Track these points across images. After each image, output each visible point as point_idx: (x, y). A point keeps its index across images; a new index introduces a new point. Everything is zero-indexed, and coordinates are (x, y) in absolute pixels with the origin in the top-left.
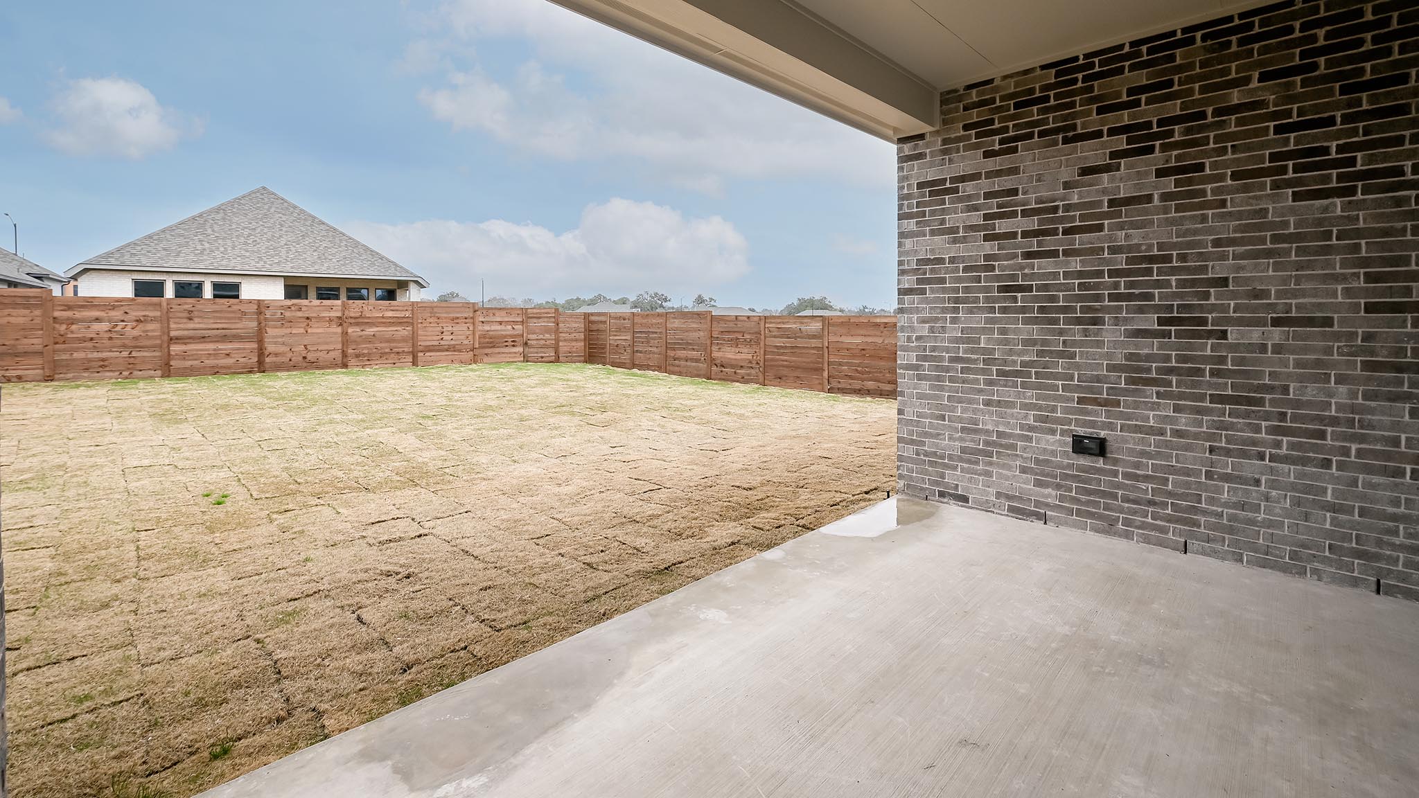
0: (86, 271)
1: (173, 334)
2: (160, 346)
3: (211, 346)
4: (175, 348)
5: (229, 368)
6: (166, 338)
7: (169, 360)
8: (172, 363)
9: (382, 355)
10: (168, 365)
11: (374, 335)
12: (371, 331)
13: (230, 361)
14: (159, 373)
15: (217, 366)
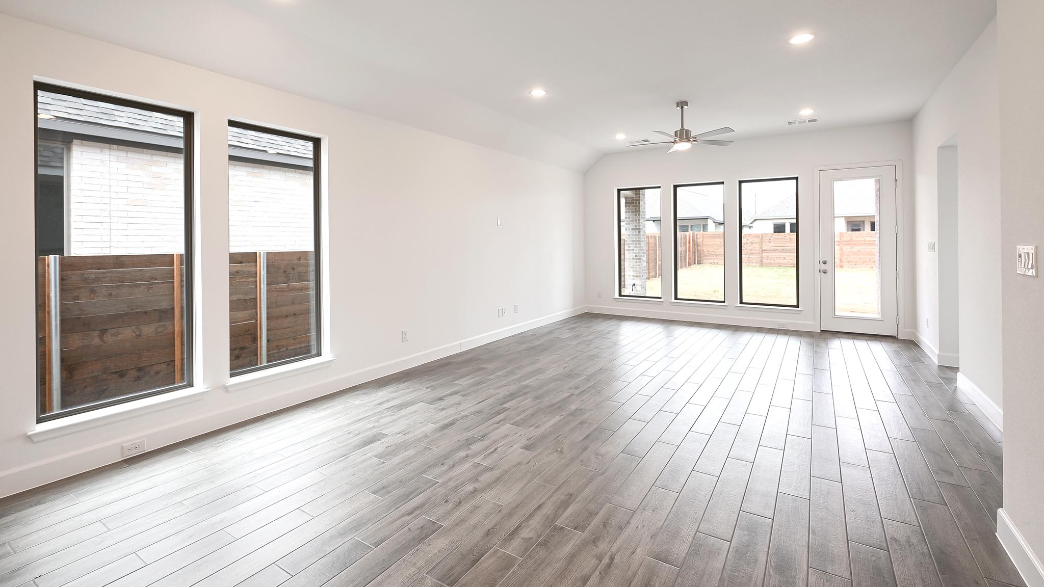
0: (756, 220)
1: (763, 249)
2: (759, 253)
3: (778, 254)
4: (764, 254)
5: (785, 264)
6: (761, 250)
7: (762, 259)
8: (763, 261)
9: (864, 262)
10: (761, 261)
11: (859, 251)
12: (857, 248)
13: (786, 261)
14: (759, 264)
15: (780, 263)
